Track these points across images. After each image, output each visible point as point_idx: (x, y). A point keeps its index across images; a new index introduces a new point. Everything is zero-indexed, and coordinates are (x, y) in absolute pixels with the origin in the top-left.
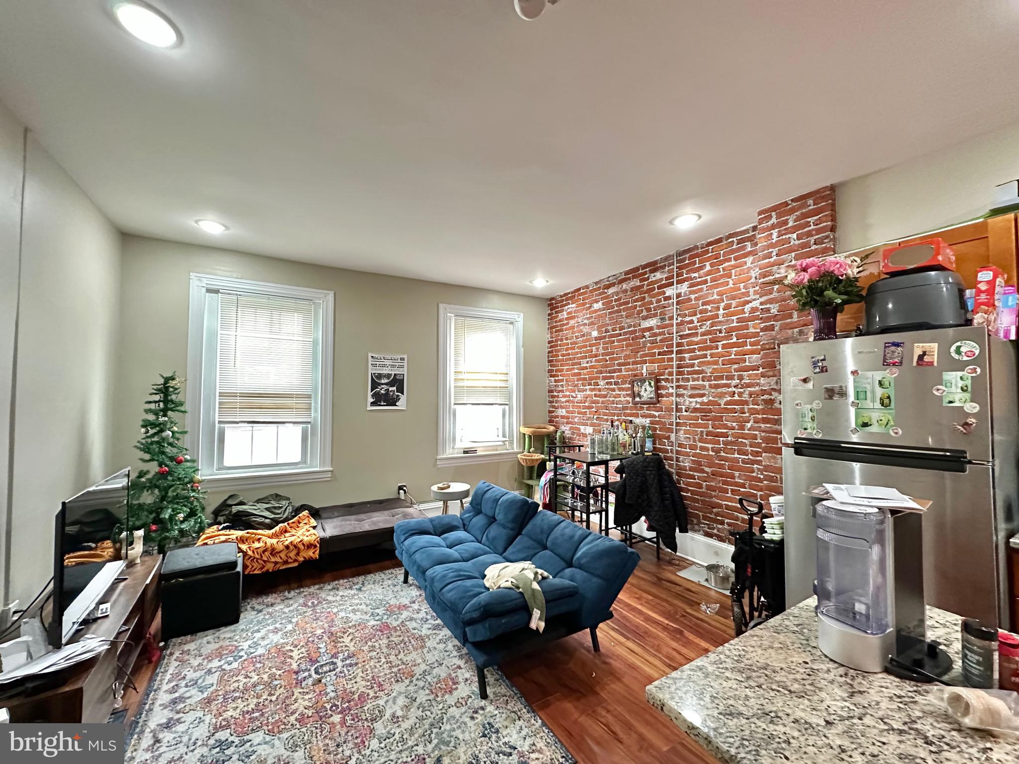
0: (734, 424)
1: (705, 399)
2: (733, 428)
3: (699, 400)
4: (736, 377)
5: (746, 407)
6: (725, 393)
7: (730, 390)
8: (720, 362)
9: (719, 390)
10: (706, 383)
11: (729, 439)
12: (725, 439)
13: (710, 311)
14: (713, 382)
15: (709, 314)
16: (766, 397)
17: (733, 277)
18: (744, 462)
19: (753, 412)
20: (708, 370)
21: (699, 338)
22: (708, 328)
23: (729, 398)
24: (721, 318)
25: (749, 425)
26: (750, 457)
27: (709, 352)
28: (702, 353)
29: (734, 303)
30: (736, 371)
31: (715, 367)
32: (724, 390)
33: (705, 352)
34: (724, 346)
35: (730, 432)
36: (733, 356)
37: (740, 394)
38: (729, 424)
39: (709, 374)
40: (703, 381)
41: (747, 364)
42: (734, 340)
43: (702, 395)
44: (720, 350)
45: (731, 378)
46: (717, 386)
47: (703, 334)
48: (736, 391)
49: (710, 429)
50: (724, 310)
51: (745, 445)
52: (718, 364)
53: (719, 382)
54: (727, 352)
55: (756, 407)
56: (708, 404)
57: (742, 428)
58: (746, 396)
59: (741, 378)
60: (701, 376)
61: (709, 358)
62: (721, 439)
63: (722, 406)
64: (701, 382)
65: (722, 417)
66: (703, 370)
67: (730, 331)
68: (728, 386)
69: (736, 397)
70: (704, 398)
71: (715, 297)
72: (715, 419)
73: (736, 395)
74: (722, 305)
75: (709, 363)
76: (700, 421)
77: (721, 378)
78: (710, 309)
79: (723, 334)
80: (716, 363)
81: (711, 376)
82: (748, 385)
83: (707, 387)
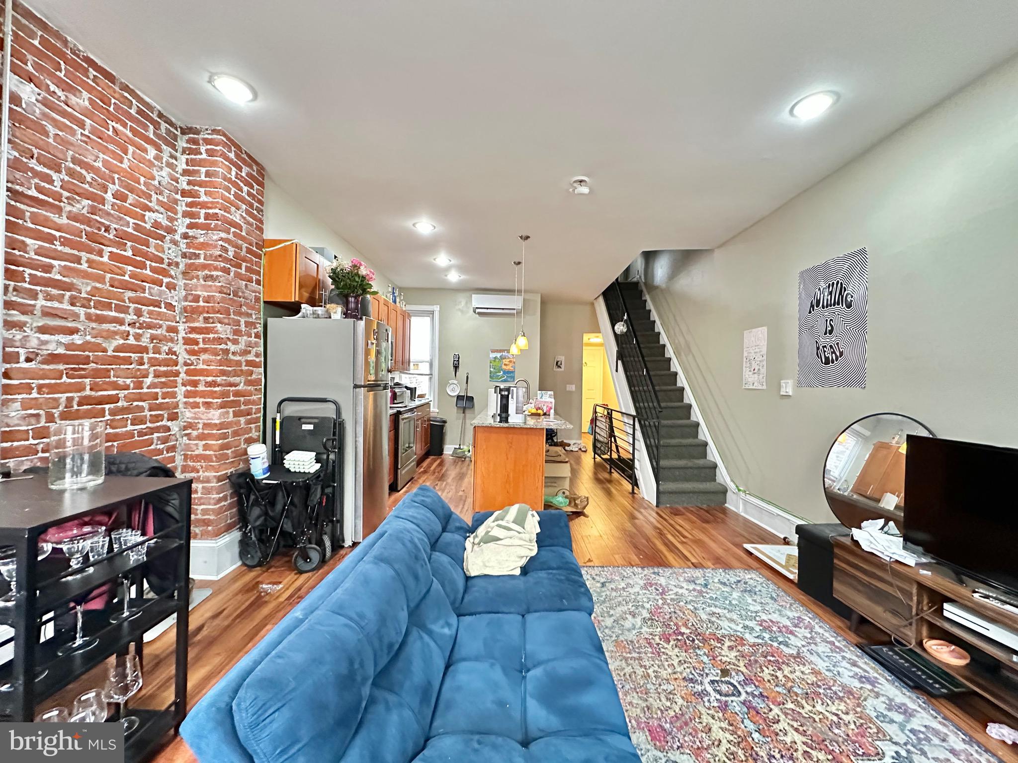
0: (128, 381)
1: (77, 339)
2: (127, 387)
3: (65, 339)
4: (131, 310)
5: (145, 355)
6: (116, 333)
7: (123, 328)
8: (107, 280)
9: (105, 326)
10: (82, 311)
11: (120, 404)
12: (112, 406)
13: (90, 184)
14: (93, 311)
15: (87, 186)
16: (223, 346)
17: (130, 156)
18: (141, 434)
19: (153, 362)
20: (85, 287)
21: (64, 221)
22: (85, 211)
23: (122, 342)
24: (108, 207)
25: (148, 381)
26: (149, 425)
27: (84, 256)
28: (67, 250)
29: (131, 198)
30: (131, 300)
31: (98, 285)
32: (111, 327)
33: (75, 252)
34: (112, 255)
35: (122, 394)
36: (127, 278)
37: (138, 337)
38: (121, 381)
39: (84, 295)
40: (73, 304)
41: (146, 295)
42: (129, 253)
43: (72, 331)
44: (105, 259)
45: (124, 310)
46: (100, 320)
47: (72, 217)
48: (132, 331)
49: (88, 392)
50: (115, 196)
51: (142, 409)
52: (104, 283)
53: (105, 313)
54: (118, 267)
55: (157, 356)
56: (84, 347)
57: (139, 385)
58: (145, 341)
59: (139, 313)
60: (68, 294)
61: (84, 266)
62: (107, 407)
63: (110, 353)
64: (66, 306)
65: (108, 371)
66: (72, 284)
67: (123, 237)
68: (121, 322)
69: (132, 341)
70: (75, 337)
71: (99, 164)
72: (96, 374)
73: (131, 337)
74: (112, 188)
75: (85, 275)
76: (64, 378)
77: (108, 306)
78: (89, 179)
79: (111, 236)
80: (101, 280)
81: (90, 300)
82: (150, 326)
83: (82, 317)
